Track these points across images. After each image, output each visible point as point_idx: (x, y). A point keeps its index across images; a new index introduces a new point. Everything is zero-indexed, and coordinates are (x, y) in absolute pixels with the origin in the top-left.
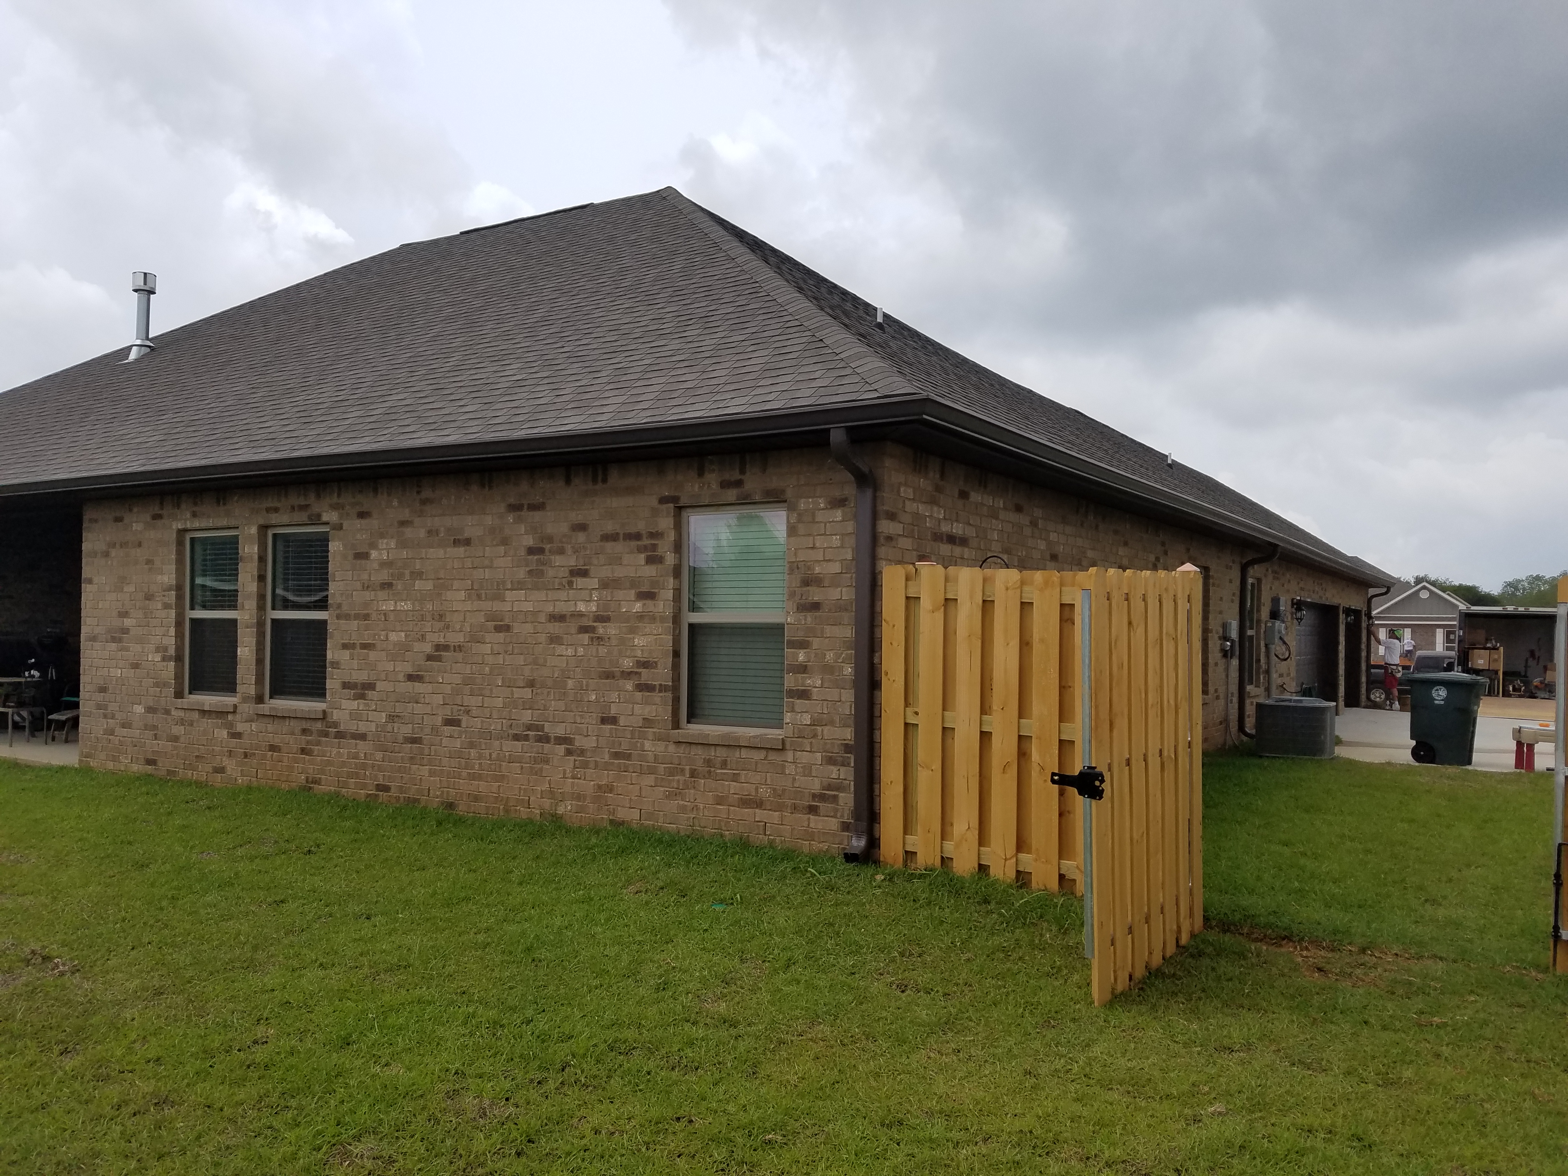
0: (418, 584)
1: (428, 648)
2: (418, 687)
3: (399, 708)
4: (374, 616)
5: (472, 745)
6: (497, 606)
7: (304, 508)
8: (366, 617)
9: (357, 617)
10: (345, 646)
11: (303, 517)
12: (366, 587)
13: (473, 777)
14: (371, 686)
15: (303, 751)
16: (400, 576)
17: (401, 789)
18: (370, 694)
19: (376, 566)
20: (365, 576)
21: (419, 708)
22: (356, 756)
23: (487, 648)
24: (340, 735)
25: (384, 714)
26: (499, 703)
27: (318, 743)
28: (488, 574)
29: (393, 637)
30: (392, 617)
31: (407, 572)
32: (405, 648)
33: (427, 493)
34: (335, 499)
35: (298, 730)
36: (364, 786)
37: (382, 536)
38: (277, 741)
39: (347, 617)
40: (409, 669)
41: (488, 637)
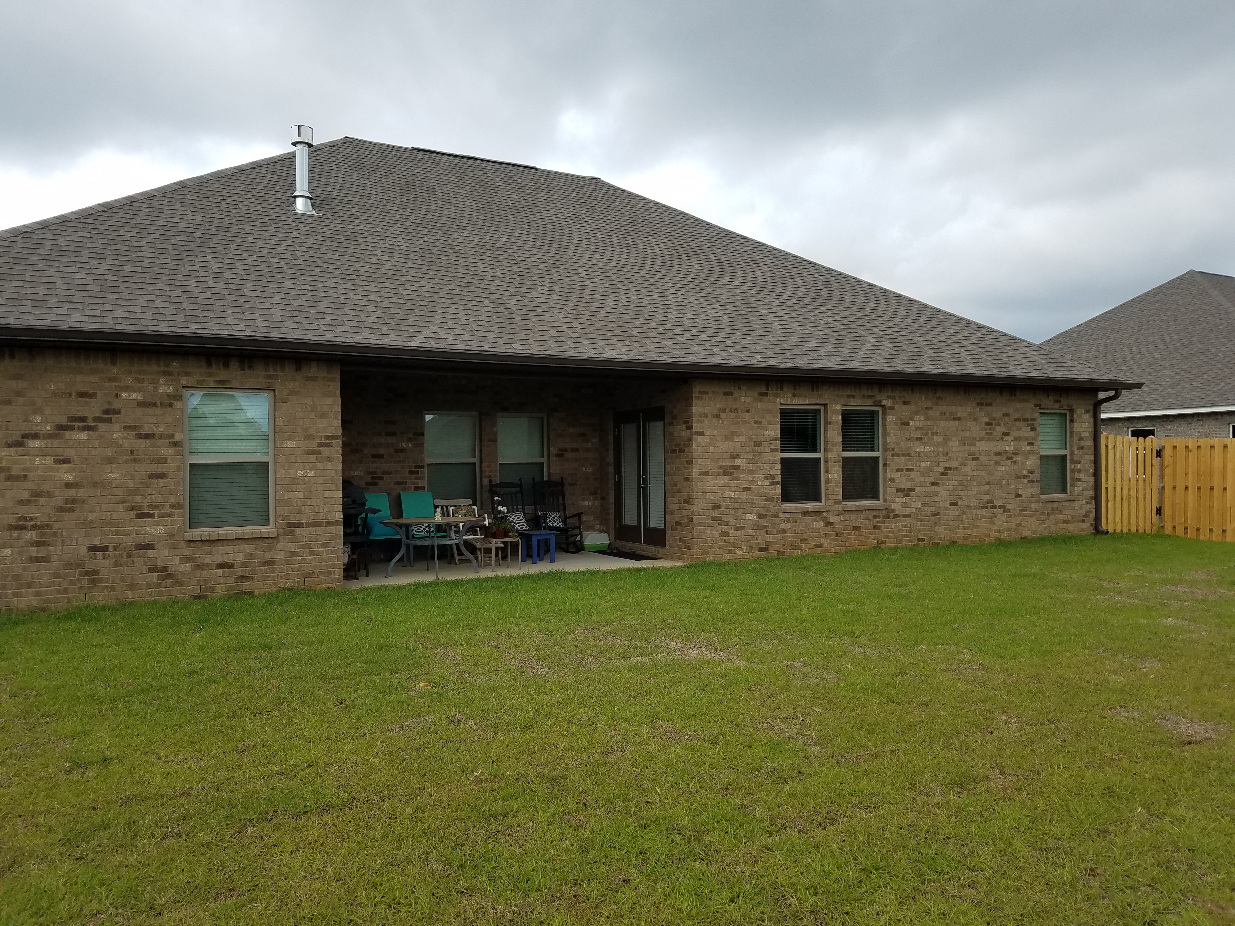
0: (935, 438)
1: (941, 470)
2: (937, 488)
3: (927, 500)
4: (912, 454)
5: (964, 513)
6: (972, 449)
7: (870, 397)
8: (909, 455)
9: (903, 455)
10: (897, 471)
11: (870, 402)
12: (908, 439)
13: (965, 528)
15: (875, 527)
16: (926, 434)
17: (930, 539)
18: (912, 494)
19: (913, 429)
20: (907, 434)
21: (937, 499)
22: (906, 526)
23: (969, 468)
24: (896, 516)
25: (920, 503)
26: (975, 492)
27: (884, 522)
28: (968, 434)
29: (923, 465)
30: (922, 454)
31: (930, 432)
32: (930, 470)
33: (939, 394)
34: (890, 394)
35: (871, 517)
36: (911, 541)
37: (917, 414)
38: (857, 524)
39: (898, 455)
40: (932, 480)
41: (969, 463)
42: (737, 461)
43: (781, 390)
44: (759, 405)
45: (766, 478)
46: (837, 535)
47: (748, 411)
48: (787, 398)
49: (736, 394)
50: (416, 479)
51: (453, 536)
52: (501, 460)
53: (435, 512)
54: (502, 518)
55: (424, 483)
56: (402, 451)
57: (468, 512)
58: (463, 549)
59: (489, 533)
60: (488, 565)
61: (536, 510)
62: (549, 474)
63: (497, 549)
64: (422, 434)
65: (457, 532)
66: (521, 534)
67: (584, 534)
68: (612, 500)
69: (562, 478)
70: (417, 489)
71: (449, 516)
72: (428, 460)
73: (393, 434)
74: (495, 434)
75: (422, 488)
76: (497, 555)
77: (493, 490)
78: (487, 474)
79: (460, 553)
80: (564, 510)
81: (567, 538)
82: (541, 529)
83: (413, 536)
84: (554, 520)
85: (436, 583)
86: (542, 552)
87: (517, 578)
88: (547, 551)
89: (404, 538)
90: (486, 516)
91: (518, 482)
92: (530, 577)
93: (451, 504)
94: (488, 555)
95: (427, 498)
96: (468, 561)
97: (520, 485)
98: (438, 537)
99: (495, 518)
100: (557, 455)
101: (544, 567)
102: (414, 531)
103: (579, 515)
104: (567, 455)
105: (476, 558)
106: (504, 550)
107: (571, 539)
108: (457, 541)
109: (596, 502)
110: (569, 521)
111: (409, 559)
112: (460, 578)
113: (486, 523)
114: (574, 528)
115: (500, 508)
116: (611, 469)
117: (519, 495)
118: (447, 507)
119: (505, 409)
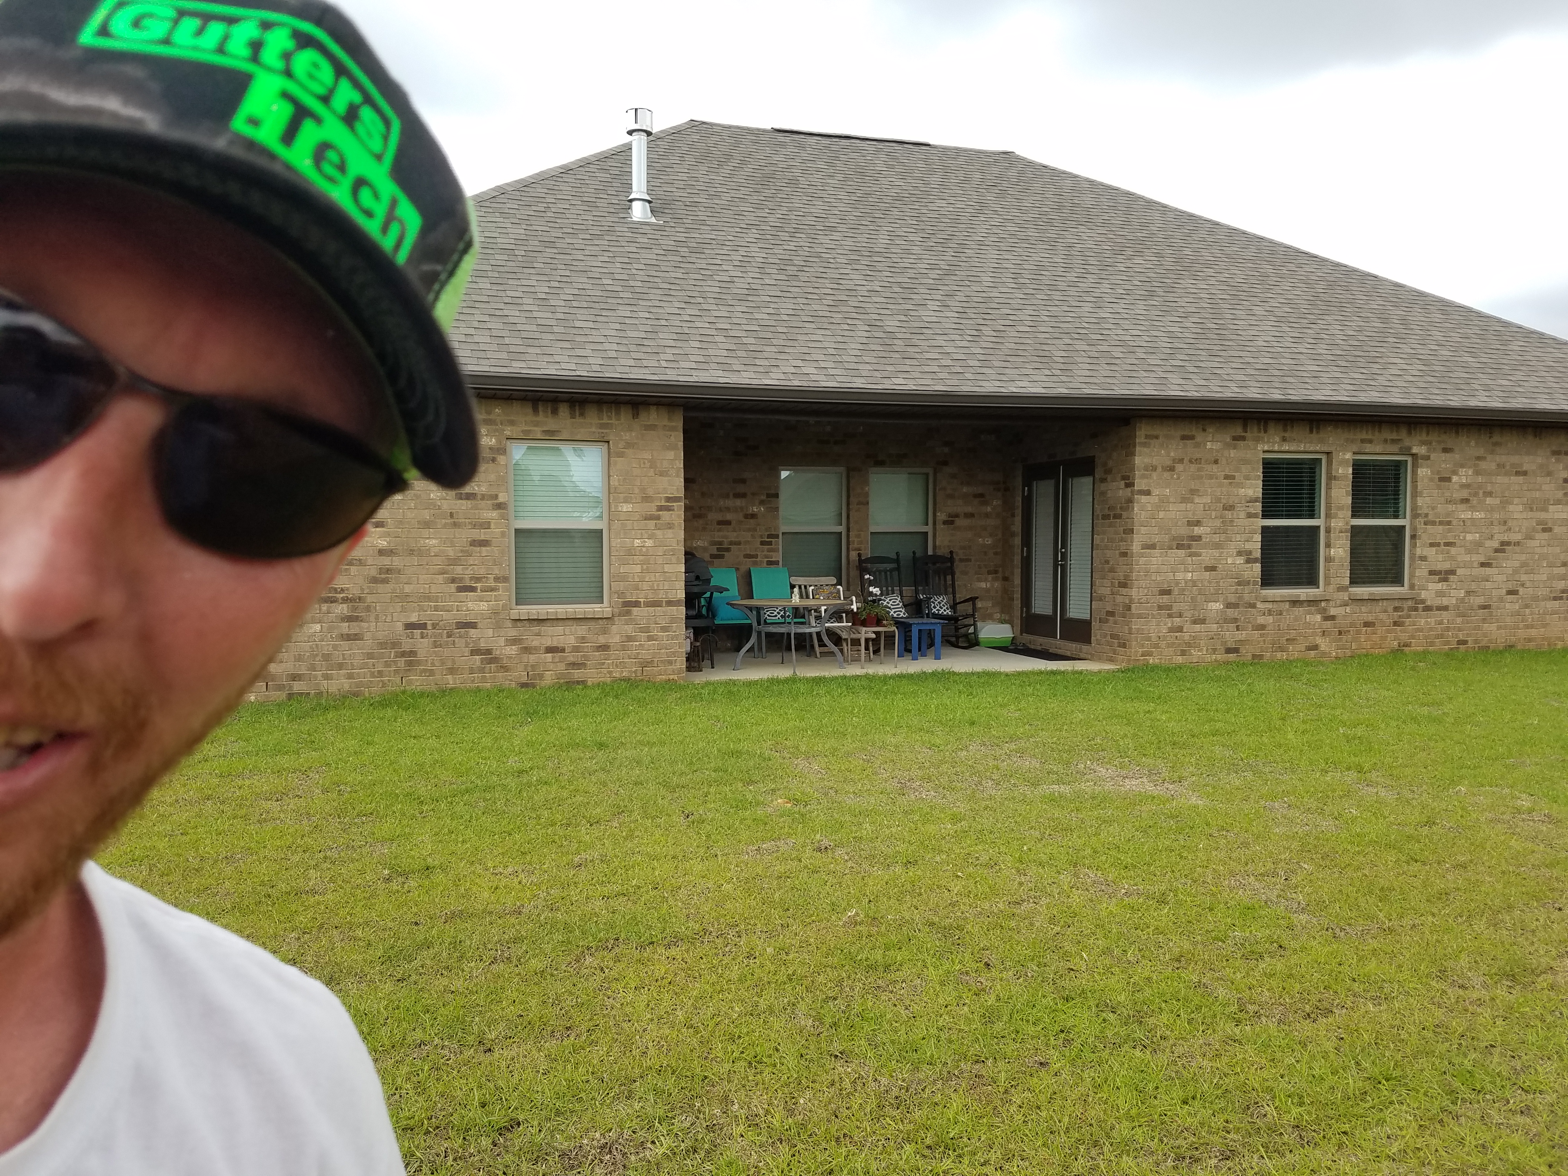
0: (1489, 500)
1: (1496, 544)
2: (1488, 571)
3: (1473, 586)
4: (1454, 522)
5: (1527, 606)
6: (1543, 515)
7: (1393, 441)
8: (1449, 523)
9: (1441, 523)
10: (1432, 545)
11: (1395, 448)
12: (1448, 502)
13: (1527, 627)
14: (1453, 572)
15: (1395, 624)
16: (1476, 494)
17: (1476, 641)
18: (1451, 577)
19: (1457, 487)
20: (1447, 494)
21: (1488, 585)
22: (1441, 623)
23: (1536, 543)
24: (1428, 609)
25: (1463, 591)
26: (1544, 577)
27: (1409, 617)
28: (1537, 494)
30: (1468, 523)
31: (1481, 492)
32: (1479, 544)
33: (1496, 438)
34: (1424, 437)
35: (1390, 609)
36: (1447, 643)
37: (1462, 466)
38: (1370, 618)
39: (1433, 523)
40: (1482, 559)
41: (1537, 536)
42: (1197, 531)
43: (1265, 432)
44: (1233, 453)
45: (1240, 553)
46: (1340, 633)
47: (1216, 462)
48: (1274, 443)
49: (1199, 438)
50: (769, 551)
51: (813, 623)
52: (873, 529)
53: (792, 592)
54: (874, 601)
55: (778, 556)
56: (753, 516)
57: (831, 593)
58: (825, 639)
59: (857, 620)
60: (857, 660)
61: (917, 592)
62: (935, 547)
63: (867, 640)
64: (776, 496)
65: (819, 618)
66: (898, 623)
67: (979, 624)
68: (1017, 581)
69: (951, 552)
70: (770, 563)
71: (808, 597)
72: (784, 528)
73: (743, 496)
74: (867, 495)
75: (776, 563)
76: (867, 648)
77: (863, 566)
78: (856, 546)
79: (822, 644)
80: (954, 593)
81: (957, 629)
82: (922, 617)
83: (765, 621)
84: (940, 605)
85: (793, 680)
86: (924, 646)
87: (892, 677)
88: (931, 645)
89: (755, 624)
90: (854, 598)
91: (893, 556)
92: (910, 677)
93: (811, 582)
94: (855, 648)
95: (781, 575)
96: (832, 654)
97: (897, 561)
98: (795, 623)
99: (865, 601)
100: (945, 523)
101: (927, 665)
102: (766, 615)
103: (973, 600)
104: (959, 522)
105: (842, 651)
106: (876, 641)
107: (963, 631)
108: (818, 629)
109: (996, 584)
110: (959, 607)
111: (760, 649)
112: (822, 674)
113: (854, 607)
114: (966, 617)
115: (871, 589)
116: (1018, 541)
117: (895, 574)
118: (805, 587)
119: (880, 463)
